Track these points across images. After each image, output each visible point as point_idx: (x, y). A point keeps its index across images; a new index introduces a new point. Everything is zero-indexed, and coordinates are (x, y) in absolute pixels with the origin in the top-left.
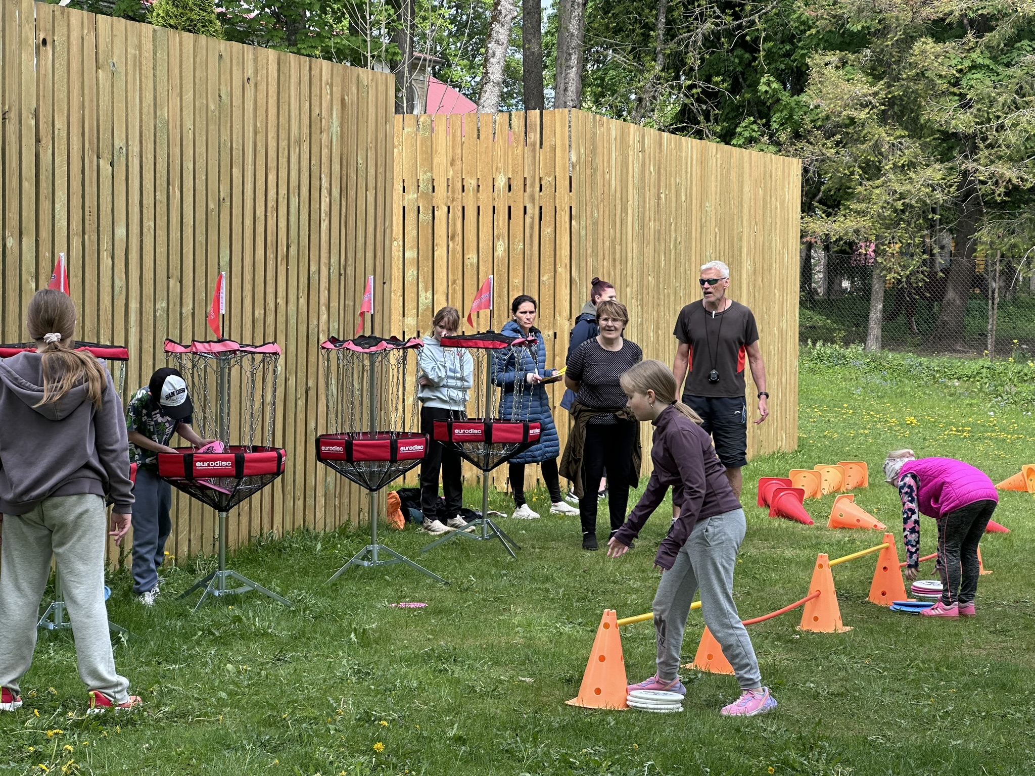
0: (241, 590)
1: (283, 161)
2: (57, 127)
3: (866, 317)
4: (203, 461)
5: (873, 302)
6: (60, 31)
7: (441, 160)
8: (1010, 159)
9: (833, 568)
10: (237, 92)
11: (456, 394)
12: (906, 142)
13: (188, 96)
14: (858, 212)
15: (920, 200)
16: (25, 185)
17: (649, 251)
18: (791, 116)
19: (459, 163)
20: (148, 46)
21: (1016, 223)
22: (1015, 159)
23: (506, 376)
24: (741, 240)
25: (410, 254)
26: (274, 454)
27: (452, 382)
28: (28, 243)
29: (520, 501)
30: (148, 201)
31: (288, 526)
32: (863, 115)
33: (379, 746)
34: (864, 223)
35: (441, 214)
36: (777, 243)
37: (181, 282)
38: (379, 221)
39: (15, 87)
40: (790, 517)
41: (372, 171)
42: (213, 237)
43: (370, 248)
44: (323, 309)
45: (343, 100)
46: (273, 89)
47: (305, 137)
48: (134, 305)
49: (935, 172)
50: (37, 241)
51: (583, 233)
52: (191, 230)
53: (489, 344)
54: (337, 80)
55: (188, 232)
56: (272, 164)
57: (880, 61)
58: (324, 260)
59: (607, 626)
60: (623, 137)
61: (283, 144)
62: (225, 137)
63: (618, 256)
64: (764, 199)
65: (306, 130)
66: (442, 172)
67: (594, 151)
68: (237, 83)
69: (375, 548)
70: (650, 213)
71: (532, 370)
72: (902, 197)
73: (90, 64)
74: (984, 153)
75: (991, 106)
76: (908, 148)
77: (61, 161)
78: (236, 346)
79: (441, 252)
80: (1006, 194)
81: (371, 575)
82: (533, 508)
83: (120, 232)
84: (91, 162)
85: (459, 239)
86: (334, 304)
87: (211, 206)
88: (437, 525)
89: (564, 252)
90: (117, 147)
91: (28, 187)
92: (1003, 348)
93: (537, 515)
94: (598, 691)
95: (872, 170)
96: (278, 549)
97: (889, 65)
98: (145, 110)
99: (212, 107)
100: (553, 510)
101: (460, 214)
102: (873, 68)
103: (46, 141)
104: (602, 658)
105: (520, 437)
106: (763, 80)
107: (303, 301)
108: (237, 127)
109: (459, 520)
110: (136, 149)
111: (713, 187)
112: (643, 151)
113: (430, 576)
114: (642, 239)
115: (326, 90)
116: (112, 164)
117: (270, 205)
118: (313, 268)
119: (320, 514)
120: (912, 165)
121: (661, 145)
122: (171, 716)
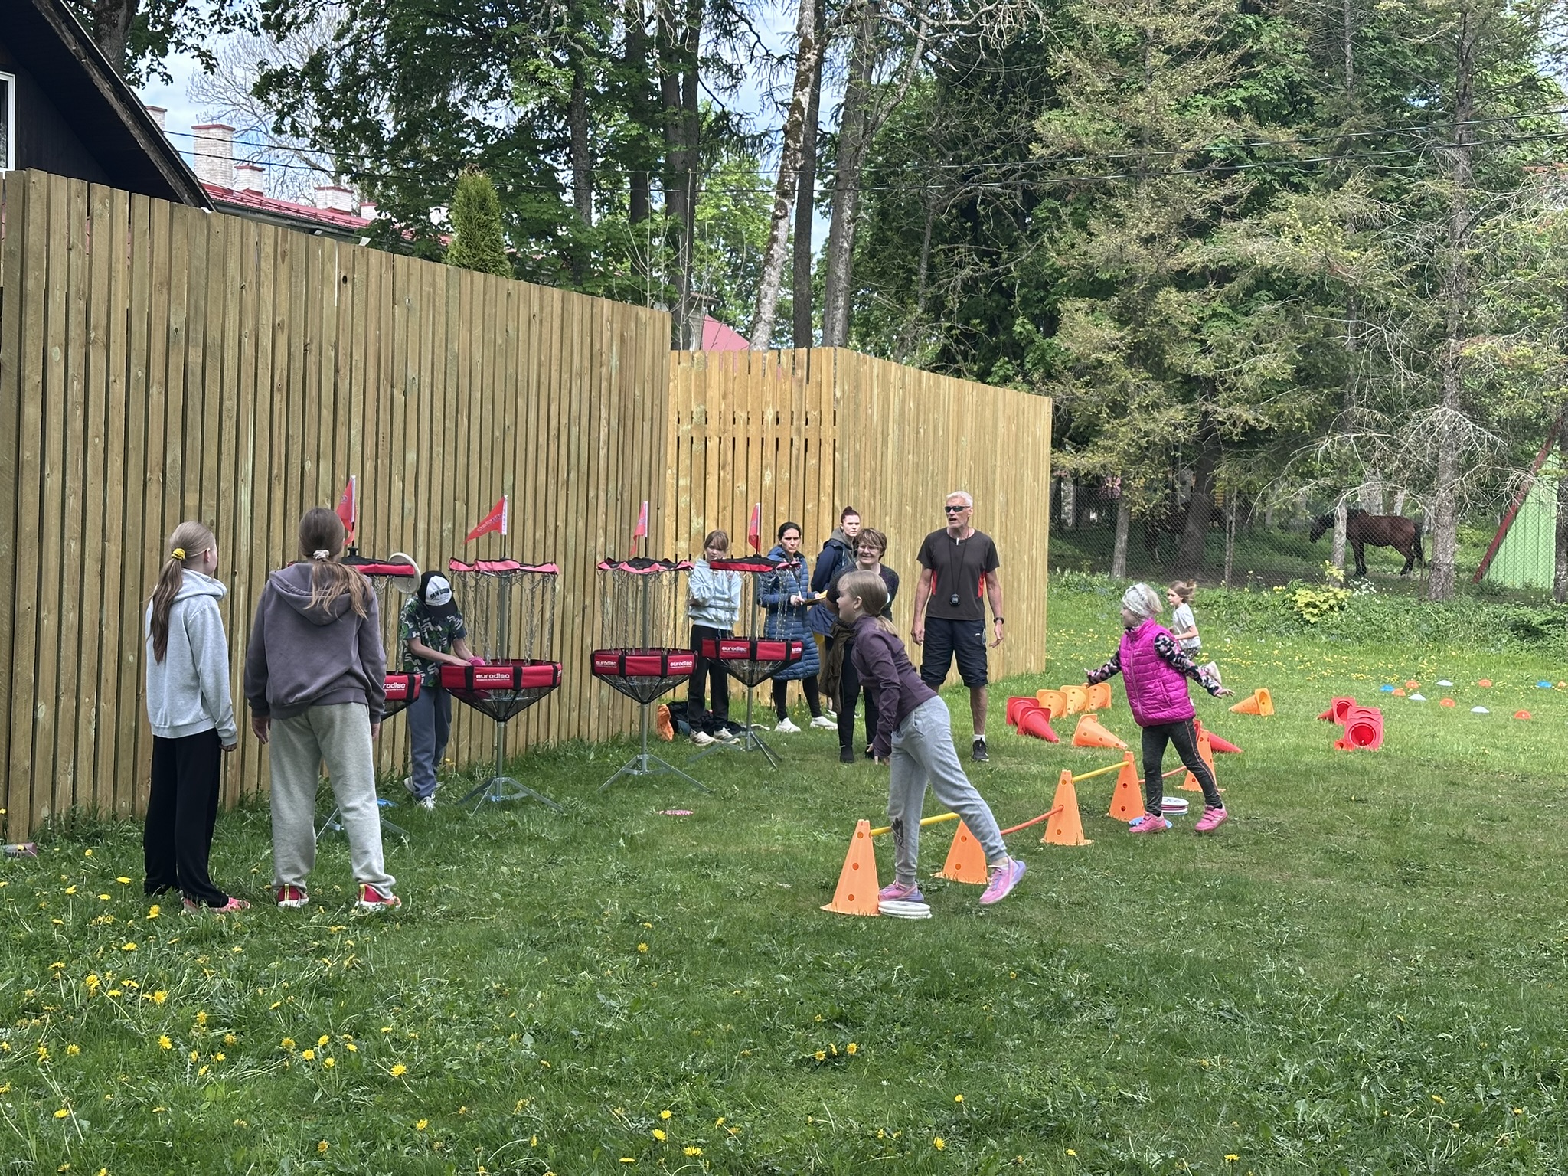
0: (516, 797)
1: (565, 392)
2: (355, 358)
3: (1112, 547)
4: (483, 674)
5: (1118, 533)
6: (360, 267)
7: (714, 393)
8: (1248, 401)
9: (1076, 784)
10: (523, 328)
11: (723, 615)
12: (1151, 383)
13: (478, 331)
14: (1105, 448)
15: (1163, 438)
16: (324, 412)
17: (907, 482)
18: (1043, 356)
19: (730, 397)
20: (441, 283)
21: (1252, 462)
22: (1251, 402)
23: (770, 598)
24: (994, 472)
25: (683, 482)
26: (551, 667)
27: (720, 603)
28: (325, 466)
29: (782, 715)
30: (438, 428)
31: (563, 736)
32: (1110, 358)
33: (643, 947)
34: (1111, 459)
35: (713, 444)
36: (1028, 475)
37: (467, 504)
38: (654, 450)
39: (317, 320)
40: (1037, 736)
41: (648, 403)
42: (498, 463)
43: (645, 475)
44: (601, 532)
45: (622, 336)
46: (557, 325)
47: (587, 370)
48: (422, 526)
49: (1177, 413)
50: (333, 465)
51: (846, 464)
52: (477, 456)
53: (755, 567)
54: (617, 318)
55: (475, 458)
56: (554, 395)
57: (1127, 308)
58: (602, 486)
59: (860, 835)
60: (885, 375)
61: (565, 376)
62: (511, 369)
63: (878, 486)
64: (1017, 435)
65: (587, 364)
66: (715, 404)
67: (857, 387)
68: (523, 319)
69: (645, 758)
70: (909, 447)
71: (795, 592)
72: (1146, 434)
73: (387, 300)
74: (1222, 396)
75: (1230, 352)
76: (1152, 389)
77: (357, 390)
78: (516, 566)
79: (712, 481)
80: (1243, 434)
81: (641, 783)
82: (794, 722)
83: (411, 457)
84: (386, 391)
85: (729, 468)
86: (611, 528)
87: (497, 433)
88: (703, 736)
89: (827, 482)
90: (410, 378)
91: (326, 414)
92: (1239, 579)
93: (798, 729)
94: (851, 898)
95: (1118, 409)
96: (553, 757)
97: (1135, 312)
98: (437, 344)
99: (499, 341)
100: (813, 724)
101: (731, 444)
102: (1120, 315)
103: (344, 371)
104: (856, 867)
105: (783, 655)
106: (1018, 321)
107: (581, 524)
108: (522, 359)
109: (725, 732)
110: (428, 380)
111: (969, 422)
112: (903, 387)
113: (696, 785)
114: (901, 470)
115: (607, 327)
116: (405, 394)
117: (552, 433)
118: (591, 494)
119: (593, 725)
120: (1156, 405)
121: (920, 382)
122: (447, 915)
